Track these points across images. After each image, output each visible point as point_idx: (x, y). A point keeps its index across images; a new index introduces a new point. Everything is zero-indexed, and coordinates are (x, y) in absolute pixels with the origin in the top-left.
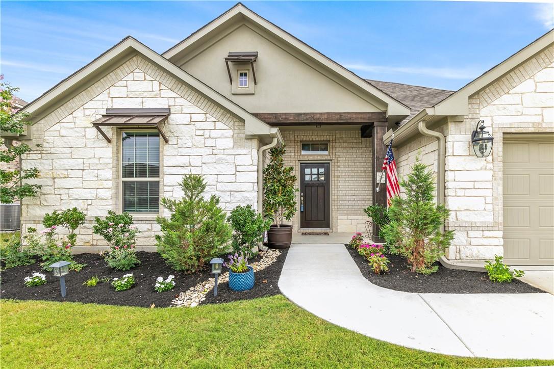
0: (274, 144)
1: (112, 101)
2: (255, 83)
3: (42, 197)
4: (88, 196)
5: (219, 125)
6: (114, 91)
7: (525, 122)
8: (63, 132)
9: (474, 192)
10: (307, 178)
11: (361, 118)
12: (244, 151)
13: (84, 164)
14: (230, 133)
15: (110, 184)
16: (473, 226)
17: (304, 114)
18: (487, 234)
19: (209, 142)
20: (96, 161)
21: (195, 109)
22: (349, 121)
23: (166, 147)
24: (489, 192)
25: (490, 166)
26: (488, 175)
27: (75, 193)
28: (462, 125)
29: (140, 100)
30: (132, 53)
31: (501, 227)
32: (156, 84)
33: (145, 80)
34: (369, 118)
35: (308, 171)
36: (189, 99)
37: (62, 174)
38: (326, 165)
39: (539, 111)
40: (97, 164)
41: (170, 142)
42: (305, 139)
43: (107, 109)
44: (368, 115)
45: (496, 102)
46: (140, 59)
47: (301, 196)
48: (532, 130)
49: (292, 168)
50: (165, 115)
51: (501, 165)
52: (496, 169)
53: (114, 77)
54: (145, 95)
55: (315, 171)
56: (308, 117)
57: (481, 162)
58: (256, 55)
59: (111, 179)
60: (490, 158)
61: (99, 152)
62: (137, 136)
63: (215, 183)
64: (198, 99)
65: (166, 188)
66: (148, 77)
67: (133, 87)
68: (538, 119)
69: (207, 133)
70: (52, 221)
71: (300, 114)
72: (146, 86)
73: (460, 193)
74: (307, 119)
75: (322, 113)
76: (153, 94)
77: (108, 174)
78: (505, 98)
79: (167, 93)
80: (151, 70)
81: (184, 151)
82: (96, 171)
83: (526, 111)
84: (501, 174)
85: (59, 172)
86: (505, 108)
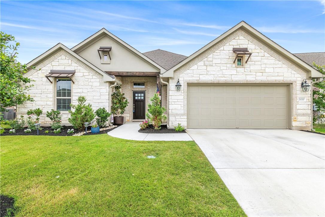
0: (115, 84)
1: (53, 67)
2: (110, 59)
3: (25, 104)
4: (43, 104)
5: (94, 77)
6: (53, 63)
7: (194, 79)
9: (177, 103)
10: (136, 98)
11: (152, 74)
12: (104, 87)
13: (41, 91)
14: (98, 80)
15: (52, 99)
16: (177, 115)
17: (130, 72)
18: (181, 117)
19: (90, 84)
20: (46, 90)
21: (85, 71)
22: (147, 75)
23: (74, 85)
24: (182, 103)
25: (183, 94)
26: (182, 97)
27: (38, 103)
28: (173, 80)
29: (64, 67)
30: (60, 49)
31: (186, 115)
32: (70, 61)
33: (66, 59)
34: (155, 74)
35: (136, 95)
36: (82, 67)
37: (33, 95)
38: (144, 92)
39: (198, 76)
40: (47, 92)
41: (75, 83)
42: (135, 81)
43: (51, 70)
45: (185, 72)
46: (64, 51)
47: (133, 106)
48: (196, 82)
49: (124, 94)
50: (73, 73)
51: (186, 94)
53: (53, 58)
54: (66, 65)
55: (139, 95)
56: (131, 73)
57: (179, 93)
58: (110, 49)
59: (52, 97)
60: (183, 92)
61: (48, 87)
62: (62, 80)
63: (92, 99)
64: (86, 67)
65: (74, 101)
66: (67, 58)
67: (61, 62)
68: (198, 78)
69: (89, 80)
70: (30, 113)
71: (128, 72)
72: (66, 61)
73: (173, 103)
74: (131, 74)
75: (136, 72)
76: (69, 65)
77: (51, 95)
78: (188, 71)
79: (74, 64)
80: (68, 55)
81: (80, 87)
82: (46, 94)
83: (194, 76)
84: (186, 97)
85: (32, 95)
86: (188, 75)
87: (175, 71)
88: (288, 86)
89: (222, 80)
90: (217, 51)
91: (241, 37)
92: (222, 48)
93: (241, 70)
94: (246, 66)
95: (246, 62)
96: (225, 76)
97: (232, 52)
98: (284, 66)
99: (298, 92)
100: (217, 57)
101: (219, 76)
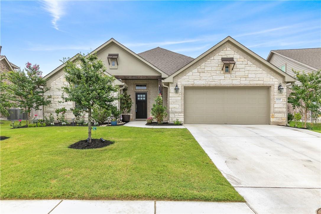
0: (124, 87)
2: (118, 65)
3: (50, 104)
4: (65, 104)
7: (190, 83)
9: (176, 103)
10: (139, 99)
16: (176, 112)
17: (135, 76)
18: (179, 114)
22: (150, 79)
24: (180, 103)
25: (180, 96)
26: (180, 98)
28: (173, 84)
31: (183, 112)
34: (157, 78)
35: (139, 96)
38: (145, 94)
39: (193, 81)
42: (137, 83)
45: (182, 78)
47: (136, 106)
48: (191, 86)
49: (130, 95)
51: (183, 95)
52: (182, 97)
55: (141, 96)
57: (178, 95)
58: (117, 55)
60: (180, 94)
68: (193, 83)
71: (133, 76)
73: (172, 103)
74: (136, 78)
75: (140, 76)
78: (185, 77)
83: (190, 81)
84: (183, 98)
86: (184, 80)
87: (174, 77)
88: (267, 88)
89: (213, 84)
90: (208, 61)
91: (228, 49)
92: (212, 58)
93: (228, 75)
94: (233, 72)
95: (232, 70)
96: (215, 81)
97: (221, 61)
98: (264, 72)
99: (276, 94)
100: (208, 65)
101: (210, 81)
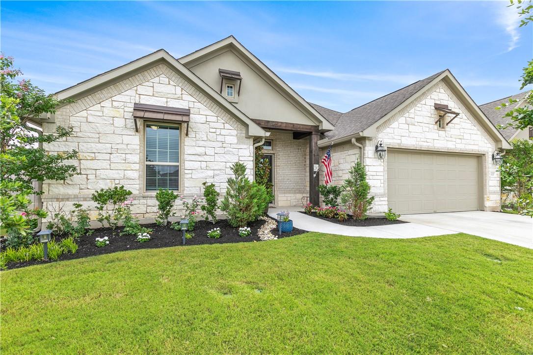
0: (263, 142)
1: (140, 98)
2: (239, 95)
4: (116, 176)
5: (227, 126)
6: (141, 89)
7: (395, 142)
8: (90, 119)
9: (376, 177)
11: (303, 128)
12: (245, 146)
13: (112, 148)
14: (235, 132)
15: (137, 166)
17: (271, 121)
18: (382, 199)
19: (220, 138)
20: (124, 147)
21: (209, 113)
23: (187, 139)
24: (382, 177)
25: (382, 164)
26: (381, 169)
27: (102, 174)
28: (372, 142)
29: (165, 100)
30: (162, 60)
31: (387, 195)
32: (179, 89)
33: (169, 84)
34: (310, 129)
36: (205, 104)
37: (89, 156)
38: (270, 157)
40: (125, 149)
41: (189, 136)
43: (135, 104)
44: (309, 127)
46: (165, 67)
48: (397, 147)
50: (186, 113)
51: (386, 163)
52: (385, 166)
53: (142, 78)
54: (169, 96)
56: (274, 124)
57: (379, 162)
58: (239, 75)
59: (138, 162)
60: (382, 160)
61: (126, 139)
63: (224, 168)
64: (212, 105)
65: (186, 171)
66: (171, 83)
67: (159, 88)
68: (399, 141)
69: (218, 132)
72: (170, 89)
73: (371, 177)
74: (273, 126)
75: (282, 123)
76: (176, 96)
77: (136, 158)
79: (187, 97)
80: (175, 77)
81: (202, 143)
82: (124, 155)
83: (395, 137)
84: (386, 169)
85: (85, 154)
86: (387, 135)
88: (479, 157)
89: (425, 146)
90: (419, 105)
91: (442, 91)
92: (423, 102)
93: (442, 133)
94: (447, 128)
95: (447, 124)
96: (428, 140)
97: (434, 108)
98: (479, 133)
99: (490, 165)
100: (418, 113)
101: (422, 140)
